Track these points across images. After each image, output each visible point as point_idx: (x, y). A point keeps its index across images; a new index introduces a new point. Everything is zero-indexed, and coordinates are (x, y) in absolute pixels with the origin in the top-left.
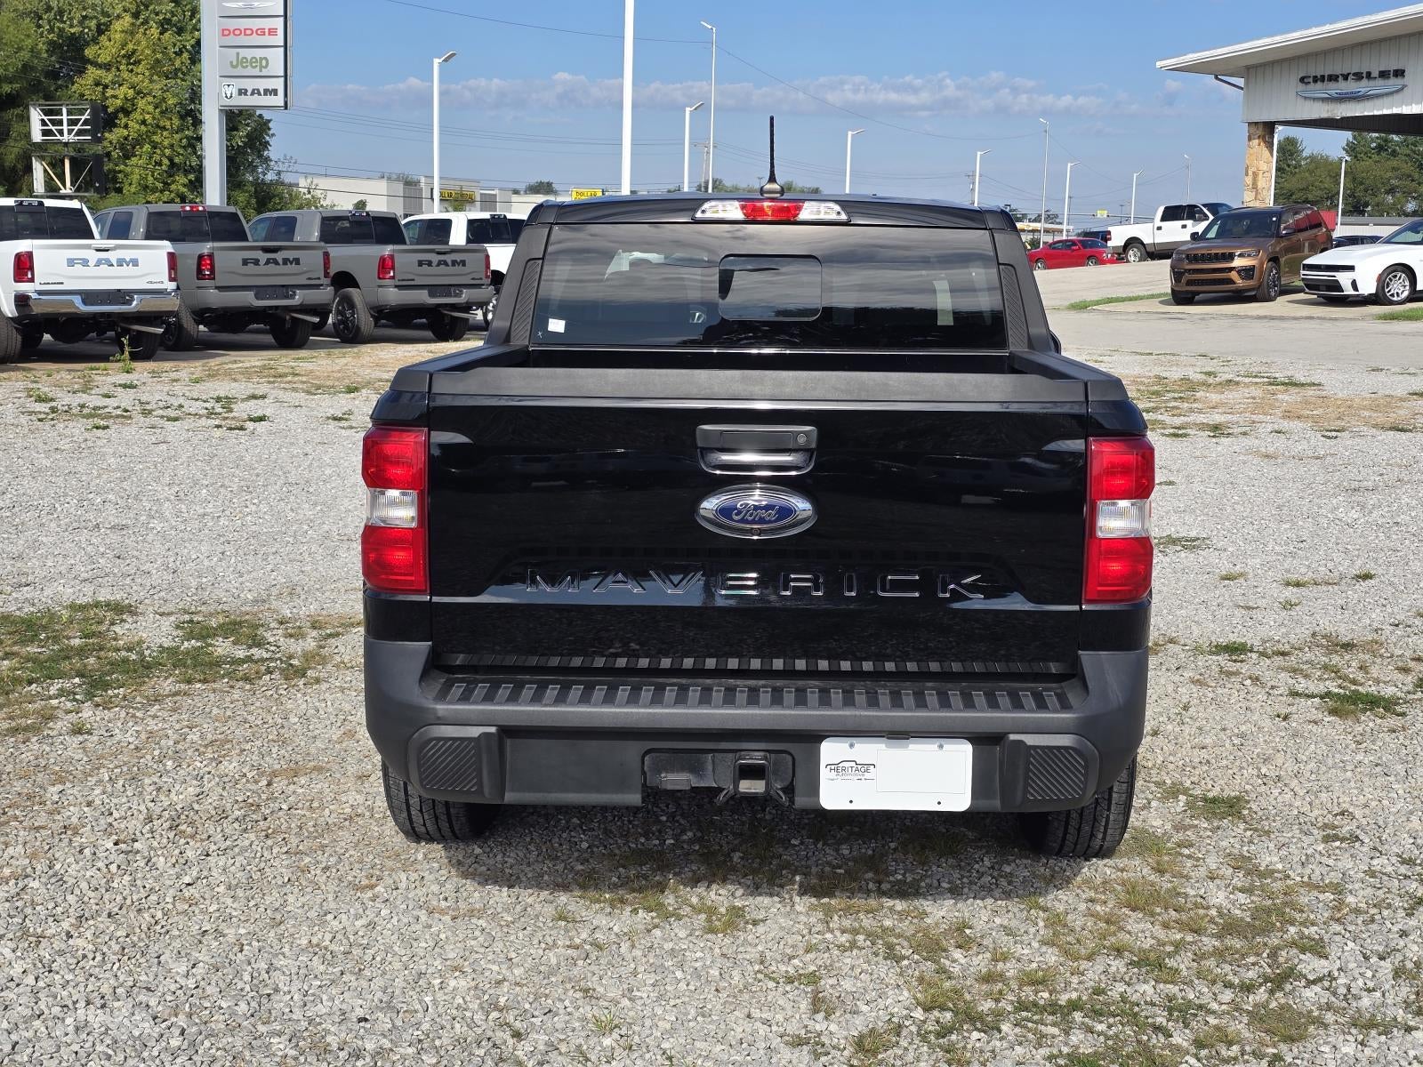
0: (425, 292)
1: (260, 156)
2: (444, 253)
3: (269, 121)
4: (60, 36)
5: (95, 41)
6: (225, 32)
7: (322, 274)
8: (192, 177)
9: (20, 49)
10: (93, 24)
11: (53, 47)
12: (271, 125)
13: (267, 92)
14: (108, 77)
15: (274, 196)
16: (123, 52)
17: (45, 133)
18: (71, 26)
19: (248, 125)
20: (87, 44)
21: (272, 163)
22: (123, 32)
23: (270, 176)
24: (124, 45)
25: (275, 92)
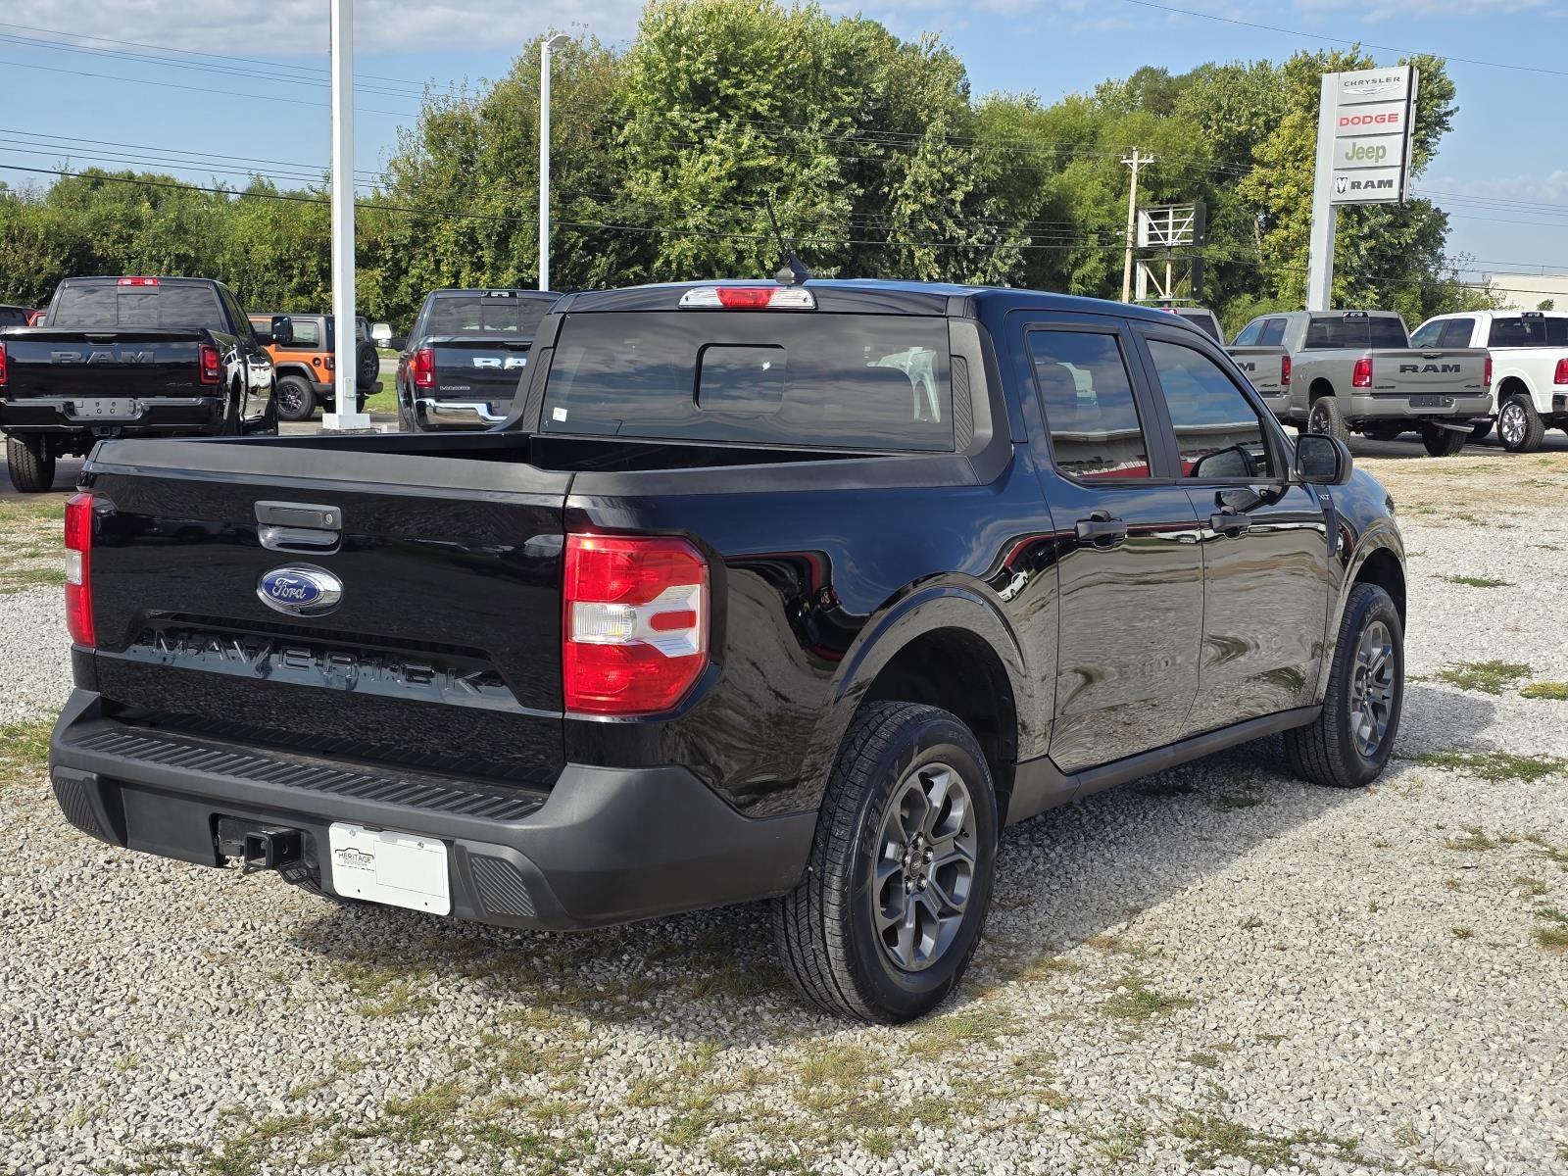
0: (1406, 401)
1: (1433, 254)
2: (1433, 358)
3: (1447, 215)
4: (1227, 136)
5: (1264, 138)
6: (1344, 122)
7: (1278, 381)
8: (1351, 279)
9: (1183, 152)
10: (1261, 121)
11: (1220, 148)
12: (1448, 220)
13: (1381, 183)
14: (1272, 176)
15: (1445, 297)
16: (1291, 148)
17: (1152, 237)
18: (1239, 125)
19: (1421, 220)
20: (1255, 142)
21: (1447, 262)
22: (1292, 127)
23: (1444, 276)
24: (1292, 140)
25: (1390, 183)
